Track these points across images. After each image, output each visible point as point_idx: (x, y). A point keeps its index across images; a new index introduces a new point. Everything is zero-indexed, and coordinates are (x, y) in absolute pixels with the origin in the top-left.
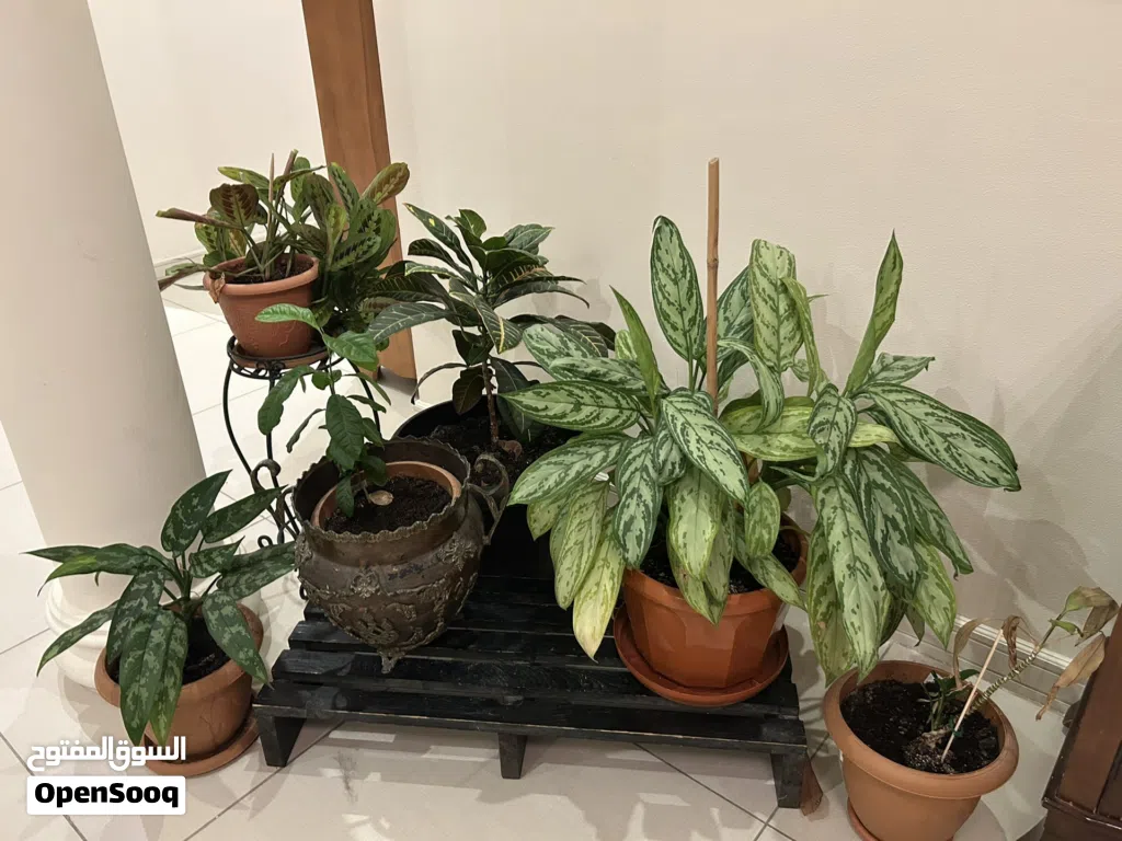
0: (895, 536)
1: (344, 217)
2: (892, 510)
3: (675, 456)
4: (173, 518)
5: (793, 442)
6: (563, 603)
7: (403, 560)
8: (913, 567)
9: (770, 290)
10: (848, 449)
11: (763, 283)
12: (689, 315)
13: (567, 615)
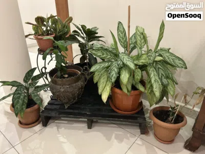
0: (163, 77)
1: (60, 26)
2: (163, 72)
3: (121, 63)
4: (26, 76)
5: (144, 61)
6: (100, 94)
7: (69, 84)
8: (167, 83)
9: (140, 34)
10: (154, 61)
11: (138, 33)
12: (124, 40)
13: (101, 96)
